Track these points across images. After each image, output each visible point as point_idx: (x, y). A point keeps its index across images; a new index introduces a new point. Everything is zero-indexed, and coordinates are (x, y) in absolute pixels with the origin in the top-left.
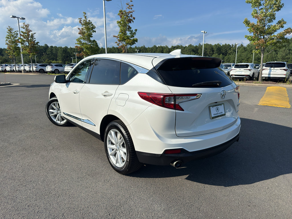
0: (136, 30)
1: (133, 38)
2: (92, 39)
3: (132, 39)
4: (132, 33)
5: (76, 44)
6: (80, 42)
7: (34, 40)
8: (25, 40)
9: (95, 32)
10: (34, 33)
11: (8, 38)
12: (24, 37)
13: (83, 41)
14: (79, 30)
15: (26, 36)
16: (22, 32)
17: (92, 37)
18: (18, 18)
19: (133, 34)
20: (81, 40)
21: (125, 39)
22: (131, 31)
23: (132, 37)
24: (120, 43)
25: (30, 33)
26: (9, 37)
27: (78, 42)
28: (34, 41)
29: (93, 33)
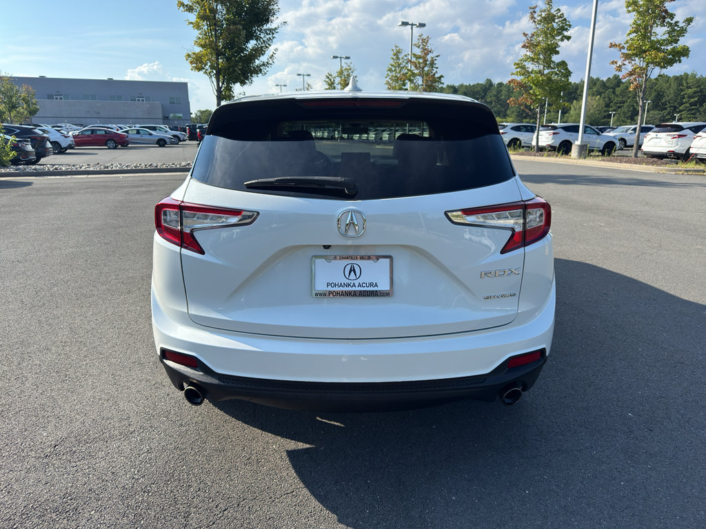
0: (689, 21)
1: (675, 45)
2: (556, 59)
3: (669, 48)
4: (674, 30)
5: (512, 74)
6: (523, 67)
7: (434, 72)
8: (416, 72)
9: (568, 38)
10: (437, 56)
11: (390, 70)
12: (416, 67)
13: (531, 66)
14: (524, 37)
15: (419, 63)
16: (415, 55)
17: (557, 53)
18: (412, 25)
19: (677, 32)
20: (525, 63)
21: (645, 52)
22: (670, 24)
23: (671, 43)
24: (626, 62)
25: (429, 57)
26: (393, 69)
27: (518, 70)
28: (435, 74)
29: (560, 43)
